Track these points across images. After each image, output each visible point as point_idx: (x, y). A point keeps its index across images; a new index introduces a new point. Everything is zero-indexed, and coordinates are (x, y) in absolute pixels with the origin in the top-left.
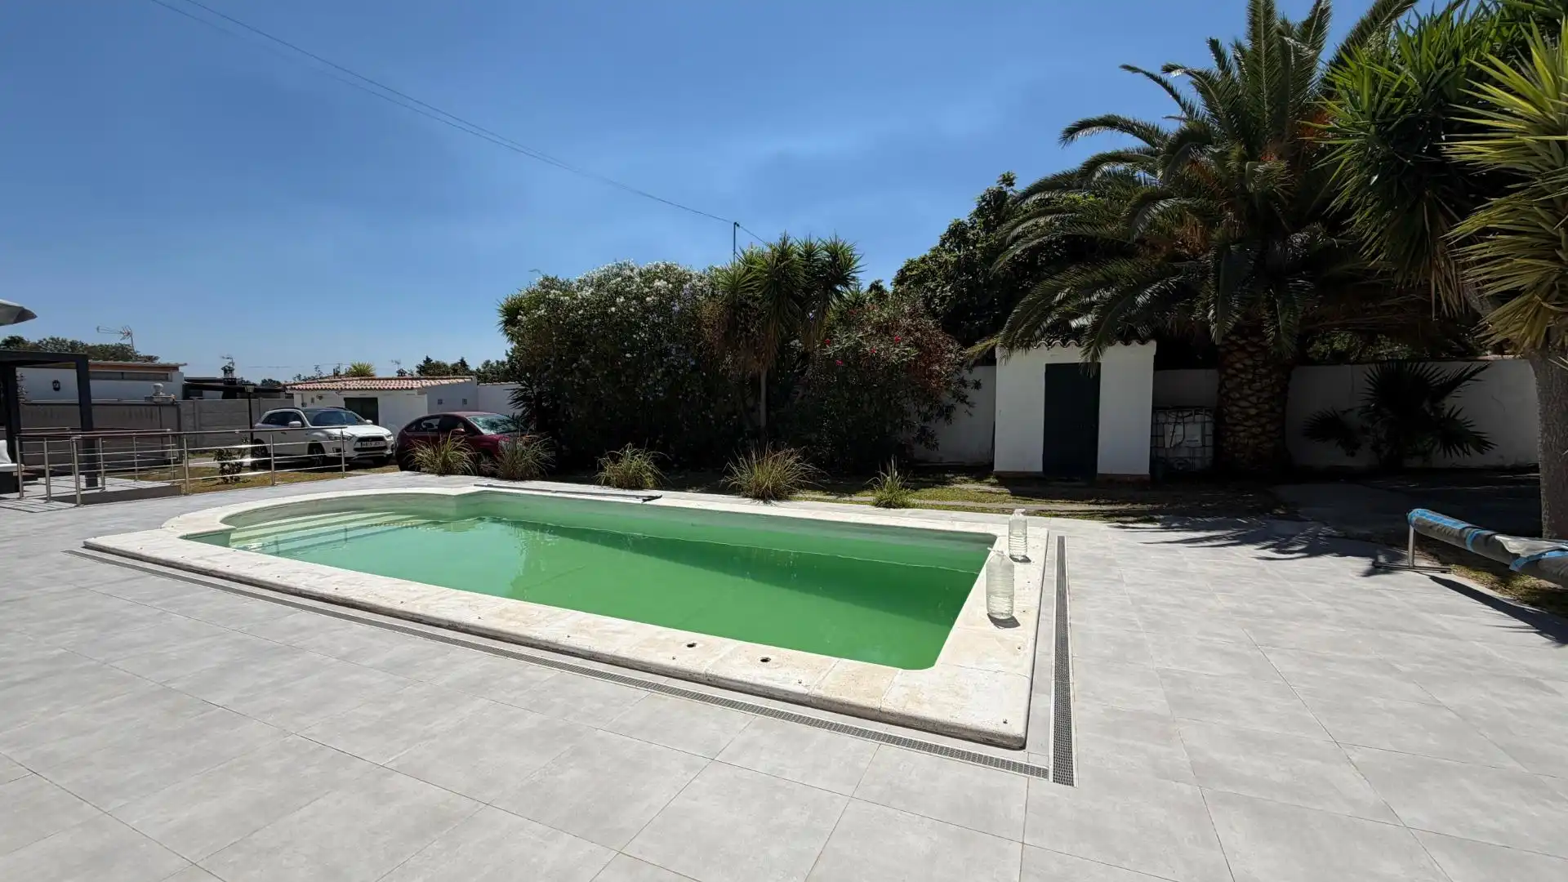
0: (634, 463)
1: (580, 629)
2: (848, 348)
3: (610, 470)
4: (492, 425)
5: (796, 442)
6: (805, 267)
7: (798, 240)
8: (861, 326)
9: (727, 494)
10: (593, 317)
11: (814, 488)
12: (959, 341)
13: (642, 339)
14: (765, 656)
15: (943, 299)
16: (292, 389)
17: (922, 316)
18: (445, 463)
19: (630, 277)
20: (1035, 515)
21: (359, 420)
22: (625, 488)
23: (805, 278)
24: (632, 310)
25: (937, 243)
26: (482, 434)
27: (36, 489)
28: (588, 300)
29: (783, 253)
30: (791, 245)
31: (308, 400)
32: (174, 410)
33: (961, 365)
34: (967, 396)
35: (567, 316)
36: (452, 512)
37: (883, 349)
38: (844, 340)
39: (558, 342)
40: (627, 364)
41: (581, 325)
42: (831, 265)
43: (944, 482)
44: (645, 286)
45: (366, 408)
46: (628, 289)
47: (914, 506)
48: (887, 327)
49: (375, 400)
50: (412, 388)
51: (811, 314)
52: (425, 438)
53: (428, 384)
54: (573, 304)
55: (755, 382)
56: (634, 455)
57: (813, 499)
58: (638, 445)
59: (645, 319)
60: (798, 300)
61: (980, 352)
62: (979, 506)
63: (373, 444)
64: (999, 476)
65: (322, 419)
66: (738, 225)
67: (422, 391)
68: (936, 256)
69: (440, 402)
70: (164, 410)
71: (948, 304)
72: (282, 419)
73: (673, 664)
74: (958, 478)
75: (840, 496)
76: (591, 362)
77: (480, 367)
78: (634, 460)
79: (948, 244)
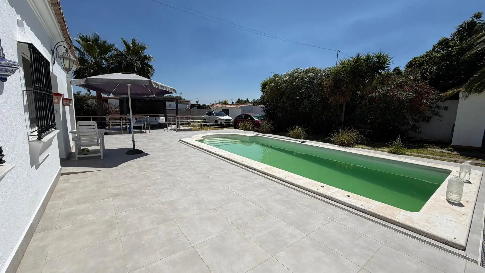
0: (298, 131)
1: (288, 176)
2: (382, 94)
3: (290, 132)
4: (258, 118)
5: (357, 128)
6: (366, 64)
7: (363, 55)
8: (389, 85)
9: (329, 143)
10: (288, 86)
11: (362, 144)
12: (438, 89)
13: (303, 92)
14: (348, 195)
15: (431, 73)
16: (211, 107)
17: (419, 80)
18: (246, 127)
19: (300, 72)
20: (475, 165)
21: (225, 115)
22: (295, 138)
23: (366, 68)
24: (301, 83)
25: (431, 48)
26: (254, 120)
27: (170, 127)
28: (287, 80)
29: (358, 60)
30: (361, 57)
31: (214, 109)
32: (190, 111)
33: (438, 100)
34: (439, 113)
35: (280, 86)
36: (248, 140)
37: (398, 94)
38: (380, 91)
39: (277, 94)
40: (298, 100)
41: (284, 88)
42: (378, 62)
43: (422, 147)
44: (305, 75)
45: (226, 112)
46: (300, 76)
47: (408, 155)
48: (401, 86)
49: (229, 110)
50: (238, 107)
51: (366, 82)
52: (241, 121)
53: (241, 106)
54: (282, 82)
55: (341, 105)
56: (298, 128)
57: (362, 148)
58: (300, 125)
59: (304, 86)
60: (362, 76)
61: (450, 94)
62: (442, 158)
63: (228, 121)
64: (453, 147)
65: (218, 114)
66: (339, 52)
67: (240, 107)
68: (428, 55)
69: (244, 111)
70: (188, 111)
71: (434, 74)
72: (210, 114)
73: (317, 191)
74: (431, 146)
75: (373, 148)
76: (286, 100)
77: (252, 101)
78: (298, 130)
79: (437, 49)
